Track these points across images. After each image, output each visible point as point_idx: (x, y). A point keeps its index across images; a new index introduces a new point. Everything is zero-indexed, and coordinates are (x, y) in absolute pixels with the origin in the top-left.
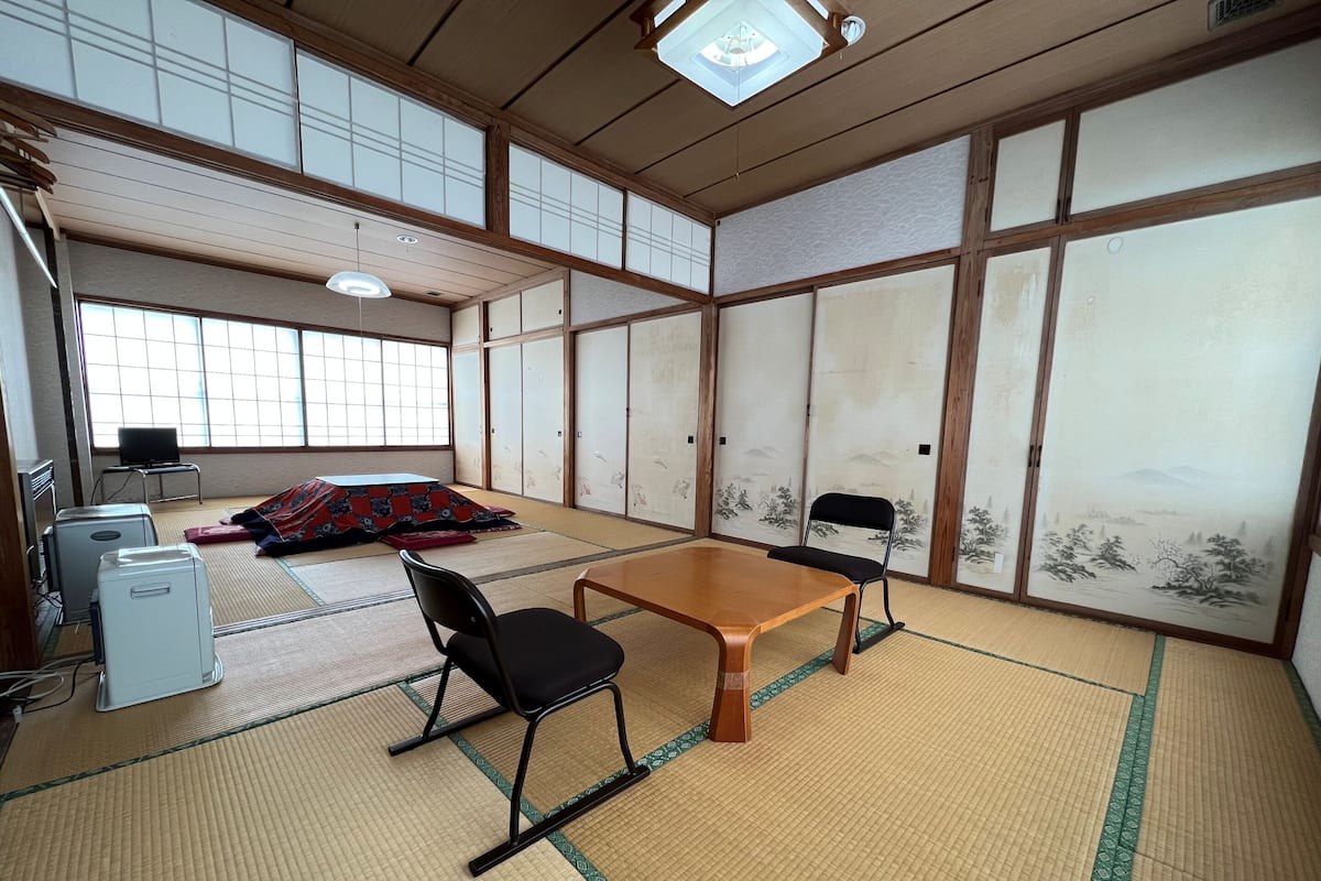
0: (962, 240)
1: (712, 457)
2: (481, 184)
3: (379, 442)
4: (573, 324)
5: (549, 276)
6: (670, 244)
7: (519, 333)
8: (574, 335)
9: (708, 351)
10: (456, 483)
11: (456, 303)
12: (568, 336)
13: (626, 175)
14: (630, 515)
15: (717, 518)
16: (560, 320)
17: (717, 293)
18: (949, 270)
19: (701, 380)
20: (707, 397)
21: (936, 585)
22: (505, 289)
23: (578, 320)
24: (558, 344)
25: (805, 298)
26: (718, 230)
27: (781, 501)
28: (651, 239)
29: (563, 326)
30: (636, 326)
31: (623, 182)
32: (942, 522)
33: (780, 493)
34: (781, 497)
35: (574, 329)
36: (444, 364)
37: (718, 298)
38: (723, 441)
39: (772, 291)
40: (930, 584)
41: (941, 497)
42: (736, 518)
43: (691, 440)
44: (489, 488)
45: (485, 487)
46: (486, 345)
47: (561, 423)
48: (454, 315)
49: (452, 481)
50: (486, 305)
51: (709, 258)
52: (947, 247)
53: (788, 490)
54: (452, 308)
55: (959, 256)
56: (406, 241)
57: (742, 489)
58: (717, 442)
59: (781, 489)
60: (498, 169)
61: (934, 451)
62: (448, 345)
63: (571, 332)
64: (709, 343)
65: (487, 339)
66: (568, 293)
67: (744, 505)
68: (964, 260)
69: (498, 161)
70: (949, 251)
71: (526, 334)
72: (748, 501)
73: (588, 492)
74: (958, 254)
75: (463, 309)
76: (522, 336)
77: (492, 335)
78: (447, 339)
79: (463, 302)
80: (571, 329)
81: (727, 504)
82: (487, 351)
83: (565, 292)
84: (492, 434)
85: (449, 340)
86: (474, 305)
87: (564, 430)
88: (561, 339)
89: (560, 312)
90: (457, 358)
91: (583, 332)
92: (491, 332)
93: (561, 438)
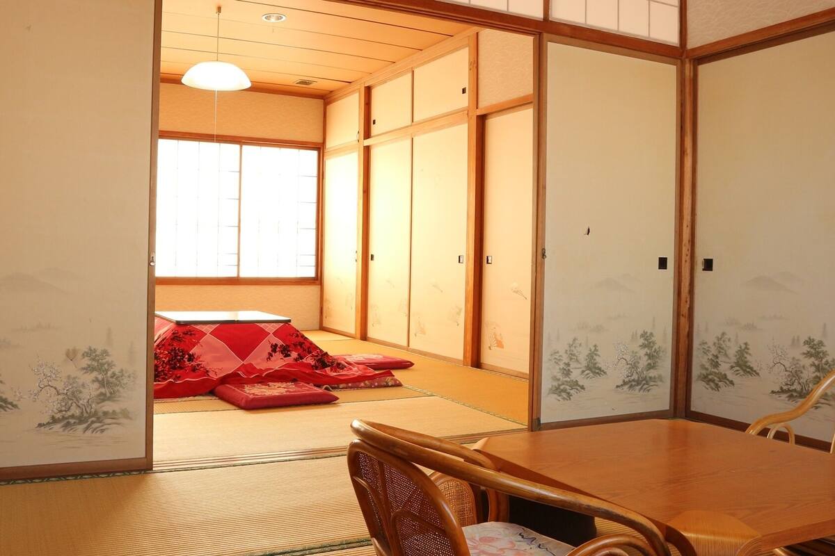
1: (691, 290)
3: (231, 273)
4: (481, 105)
5: (450, 43)
7: (409, 123)
8: (482, 120)
10: (322, 328)
11: (331, 92)
12: (474, 122)
15: (698, 388)
16: (464, 101)
17: (693, 43)
22: (392, 68)
23: (488, 100)
24: (462, 134)
27: (808, 362)
29: (467, 110)
33: (806, 349)
34: (808, 354)
35: (483, 112)
36: (314, 170)
37: (693, 50)
38: (709, 265)
39: (783, 31)
42: (731, 388)
44: (364, 337)
45: (359, 336)
46: (367, 142)
47: (463, 244)
48: (328, 107)
49: (317, 326)
50: (368, 90)
53: (821, 343)
54: (326, 99)
56: (273, 20)
57: (741, 343)
58: (699, 266)
59: (809, 342)
62: (320, 148)
63: (478, 116)
65: (367, 135)
66: (475, 65)
67: (744, 367)
71: (419, 123)
72: (752, 361)
73: (500, 345)
75: (341, 98)
76: (414, 128)
77: (375, 129)
78: (319, 139)
79: (340, 89)
80: (479, 112)
81: (716, 365)
82: (367, 150)
83: (470, 64)
84: (371, 263)
85: (321, 141)
86: (353, 92)
87: (468, 256)
88: (466, 126)
89: (464, 91)
90: (330, 164)
91: (494, 115)
92: (373, 126)
93: (463, 267)
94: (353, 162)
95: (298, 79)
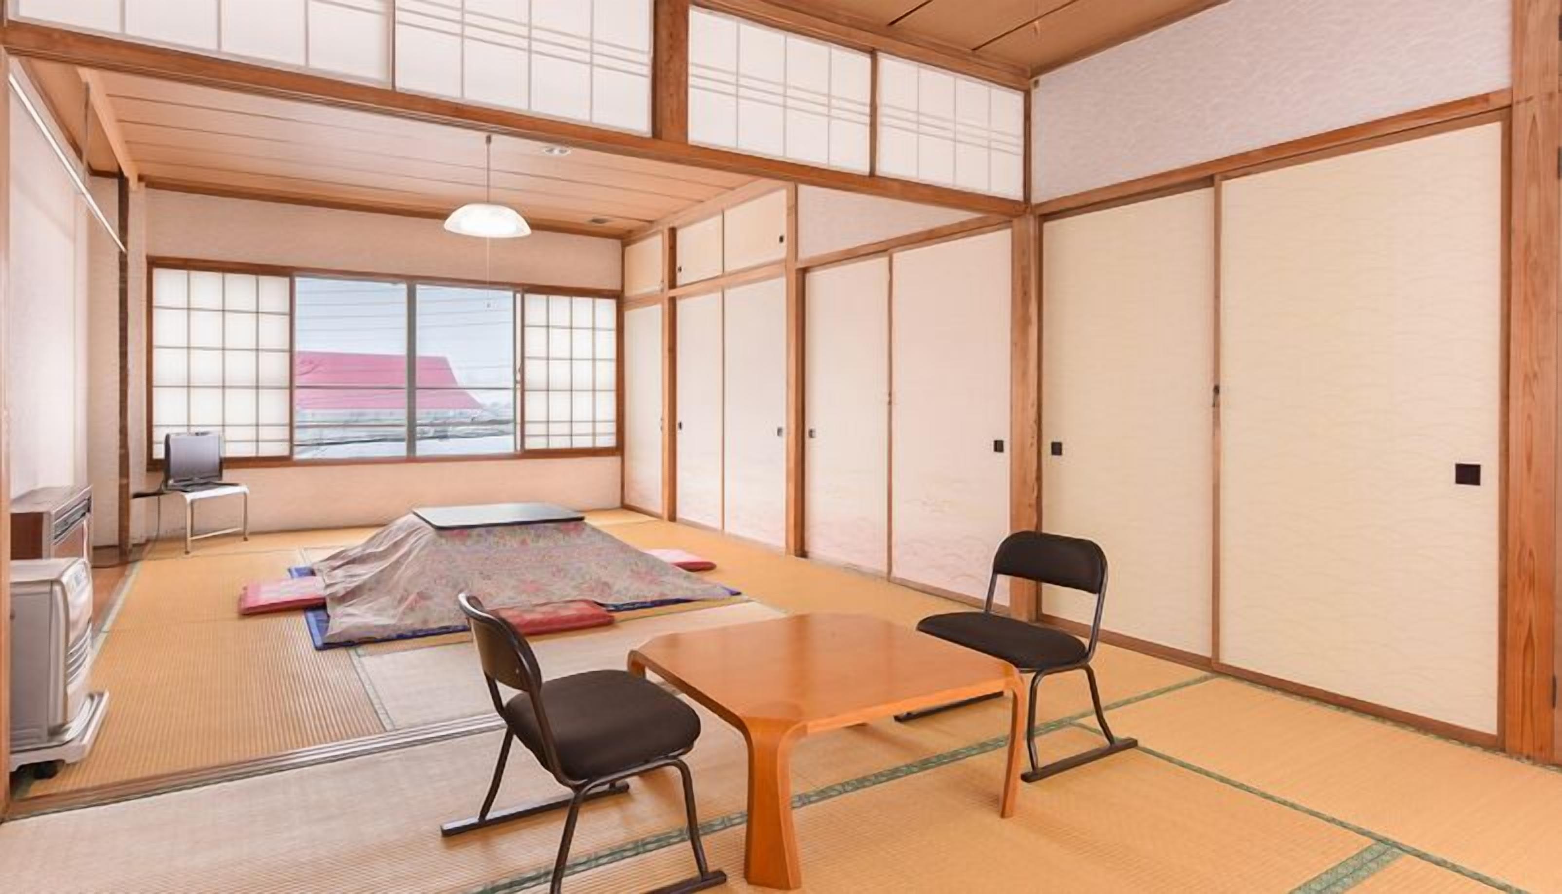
0: (1513, 76)
1: (1039, 478)
2: (647, 70)
4: (801, 256)
5: (763, 184)
6: (950, 125)
7: (720, 273)
8: (804, 272)
9: (1026, 294)
10: (625, 506)
11: (630, 232)
12: (793, 276)
13: (875, 30)
14: (897, 573)
16: (781, 251)
17: (1037, 197)
18: (1493, 131)
19: (1014, 344)
20: (1024, 374)
21: (1517, 754)
22: (699, 208)
23: (808, 252)
25: (1202, 196)
26: (1035, 93)
28: (918, 123)
29: (785, 261)
30: (901, 257)
31: (869, 39)
32: (1519, 622)
35: (803, 265)
36: (612, 323)
37: (1038, 205)
38: (1057, 449)
40: (1503, 750)
41: (1513, 569)
43: (998, 446)
44: (672, 517)
45: (666, 516)
46: (673, 293)
47: (782, 417)
48: (627, 248)
49: (619, 503)
50: (673, 232)
51: (1021, 142)
52: (1482, 92)
54: (624, 238)
55: (1510, 106)
58: (1047, 449)
60: (671, 47)
61: (1490, 475)
62: (618, 297)
63: (798, 270)
64: (1025, 280)
65: (673, 285)
66: (792, 210)
68: (1521, 115)
69: (671, 35)
70: (1485, 98)
71: (730, 274)
74: (1506, 102)
75: (641, 239)
76: (725, 279)
77: (681, 279)
79: (641, 230)
80: (798, 265)
82: (673, 301)
83: (789, 209)
84: (678, 431)
85: (619, 288)
86: (655, 234)
87: (788, 427)
88: (783, 280)
89: (781, 239)
90: (630, 315)
91: (817, 268)
92: (679, 275)
93: (783, 439)
94: (656, 314)
95: (591, 217)
